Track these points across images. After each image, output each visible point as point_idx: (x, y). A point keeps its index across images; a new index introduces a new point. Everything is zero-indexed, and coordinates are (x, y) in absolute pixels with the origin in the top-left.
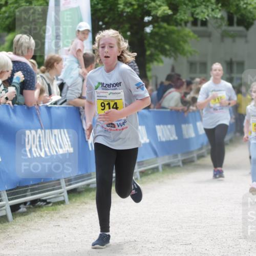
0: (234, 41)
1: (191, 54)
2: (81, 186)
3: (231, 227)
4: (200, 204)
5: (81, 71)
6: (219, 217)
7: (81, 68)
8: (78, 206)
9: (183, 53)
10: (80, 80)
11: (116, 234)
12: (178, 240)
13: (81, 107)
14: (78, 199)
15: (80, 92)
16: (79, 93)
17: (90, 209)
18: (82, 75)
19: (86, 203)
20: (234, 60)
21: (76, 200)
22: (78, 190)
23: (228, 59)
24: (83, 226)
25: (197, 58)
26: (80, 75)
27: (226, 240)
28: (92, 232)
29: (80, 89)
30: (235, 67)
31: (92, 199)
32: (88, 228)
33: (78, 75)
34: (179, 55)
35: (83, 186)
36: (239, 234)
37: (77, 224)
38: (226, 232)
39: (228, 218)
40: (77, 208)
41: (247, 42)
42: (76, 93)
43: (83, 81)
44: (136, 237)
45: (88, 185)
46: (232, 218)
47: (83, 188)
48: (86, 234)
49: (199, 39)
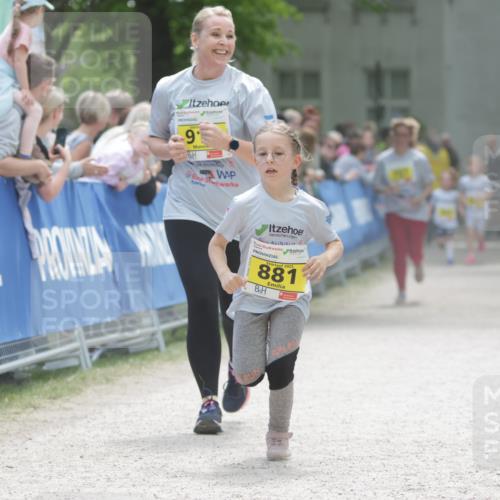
0: (384, 21)
1: (281, 52)
2: (24, 366)
3: (385, 462)
4: (310, 408)
5: (19, 95)
6: (358, 439)
7: (20, 89)
8: (17, 413)
9: (263, 50)
10: (16, 115)
11: (109, 479)
12: (259, 493)
13: (19, 178)
14: (17, 397)
15: (16, 143)
16: (13, 146)
17: (45, 421)
18: (23, 104)
19: (35, 408)
20: (385, 65)
21: (11, 399)
22: (16, 376)
23: (371, 63)
24: (28, 461)
25: (296, 62)
26: (15, 103)
27: (375, 494)
28: (50, 478)
29: (15, 136)
30: (387, 84)
31: (50, 398)
32: (41, 466)
33: (11, 103)
34: (252, 55)
35: (30, 365)
36: (407, 480)
37: (15, 459)
38: (374, 475)
39: (378, 441)
40: (14, 420)
41: (414, 23)
42: (5, 145)
43: (24, 117)
44: (158, 488)
45: (41, 364)
46: (389, 441)
47: (29, 372)
48: (36, 482)
49: (300, 16)
